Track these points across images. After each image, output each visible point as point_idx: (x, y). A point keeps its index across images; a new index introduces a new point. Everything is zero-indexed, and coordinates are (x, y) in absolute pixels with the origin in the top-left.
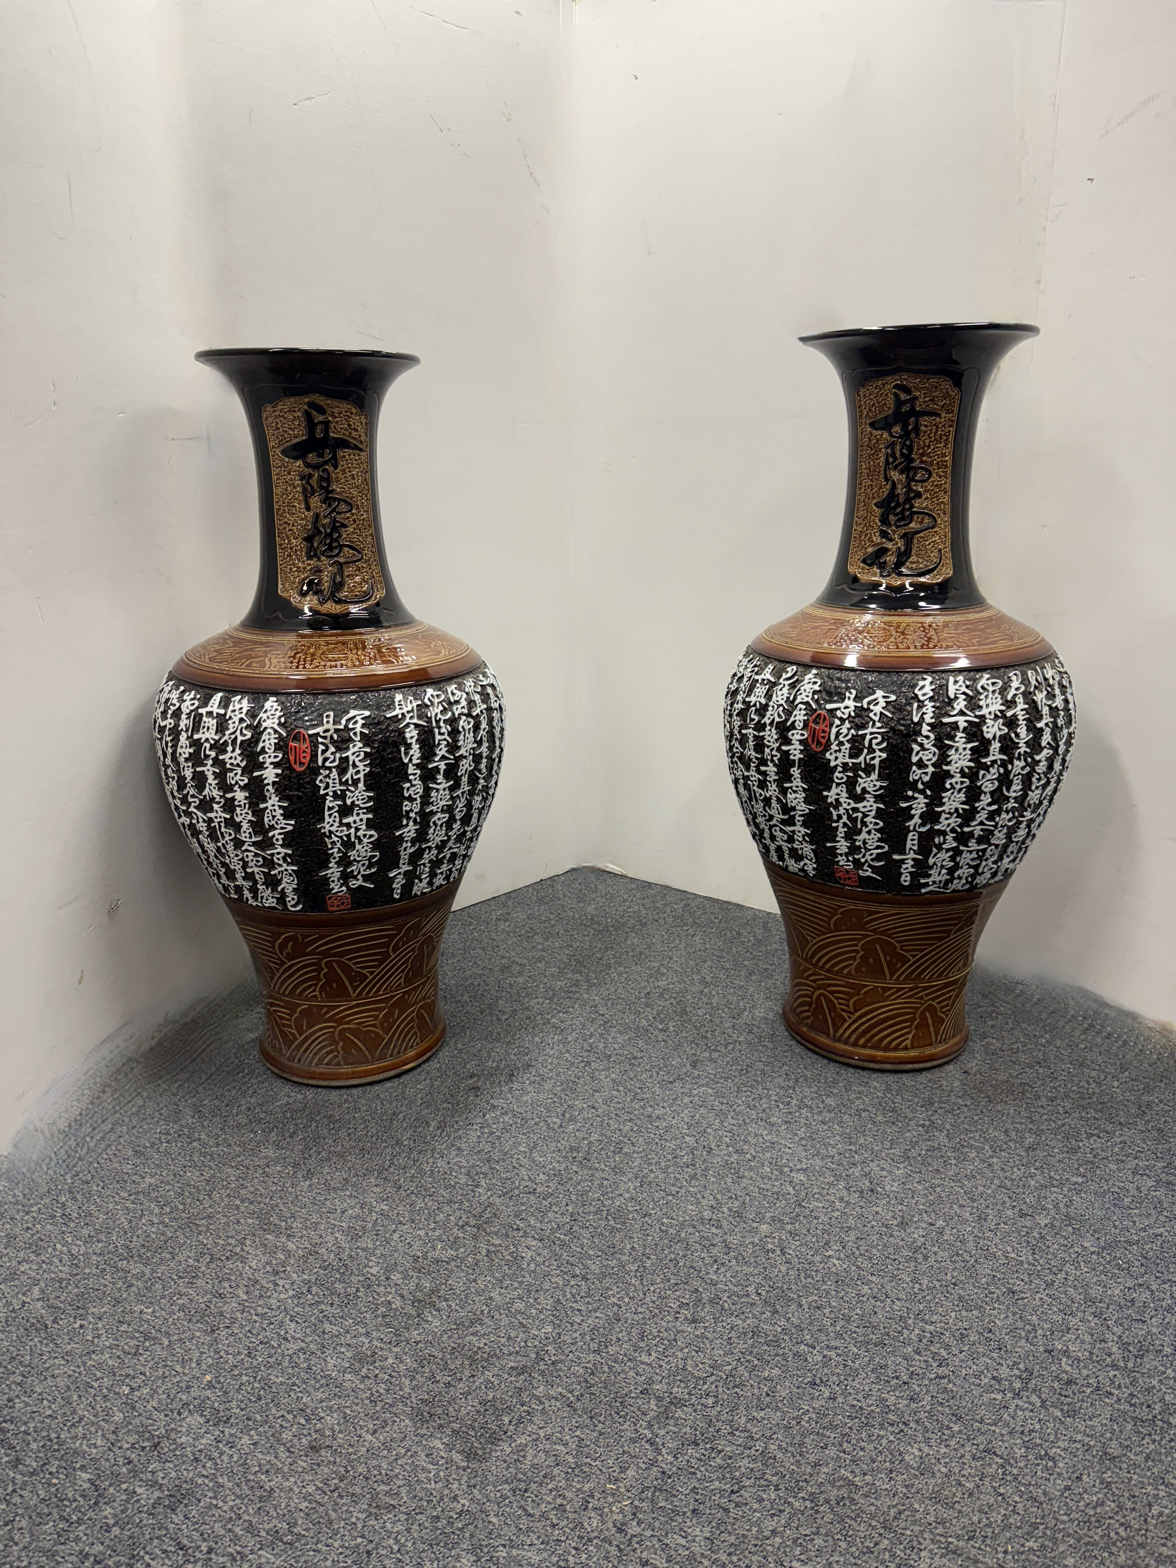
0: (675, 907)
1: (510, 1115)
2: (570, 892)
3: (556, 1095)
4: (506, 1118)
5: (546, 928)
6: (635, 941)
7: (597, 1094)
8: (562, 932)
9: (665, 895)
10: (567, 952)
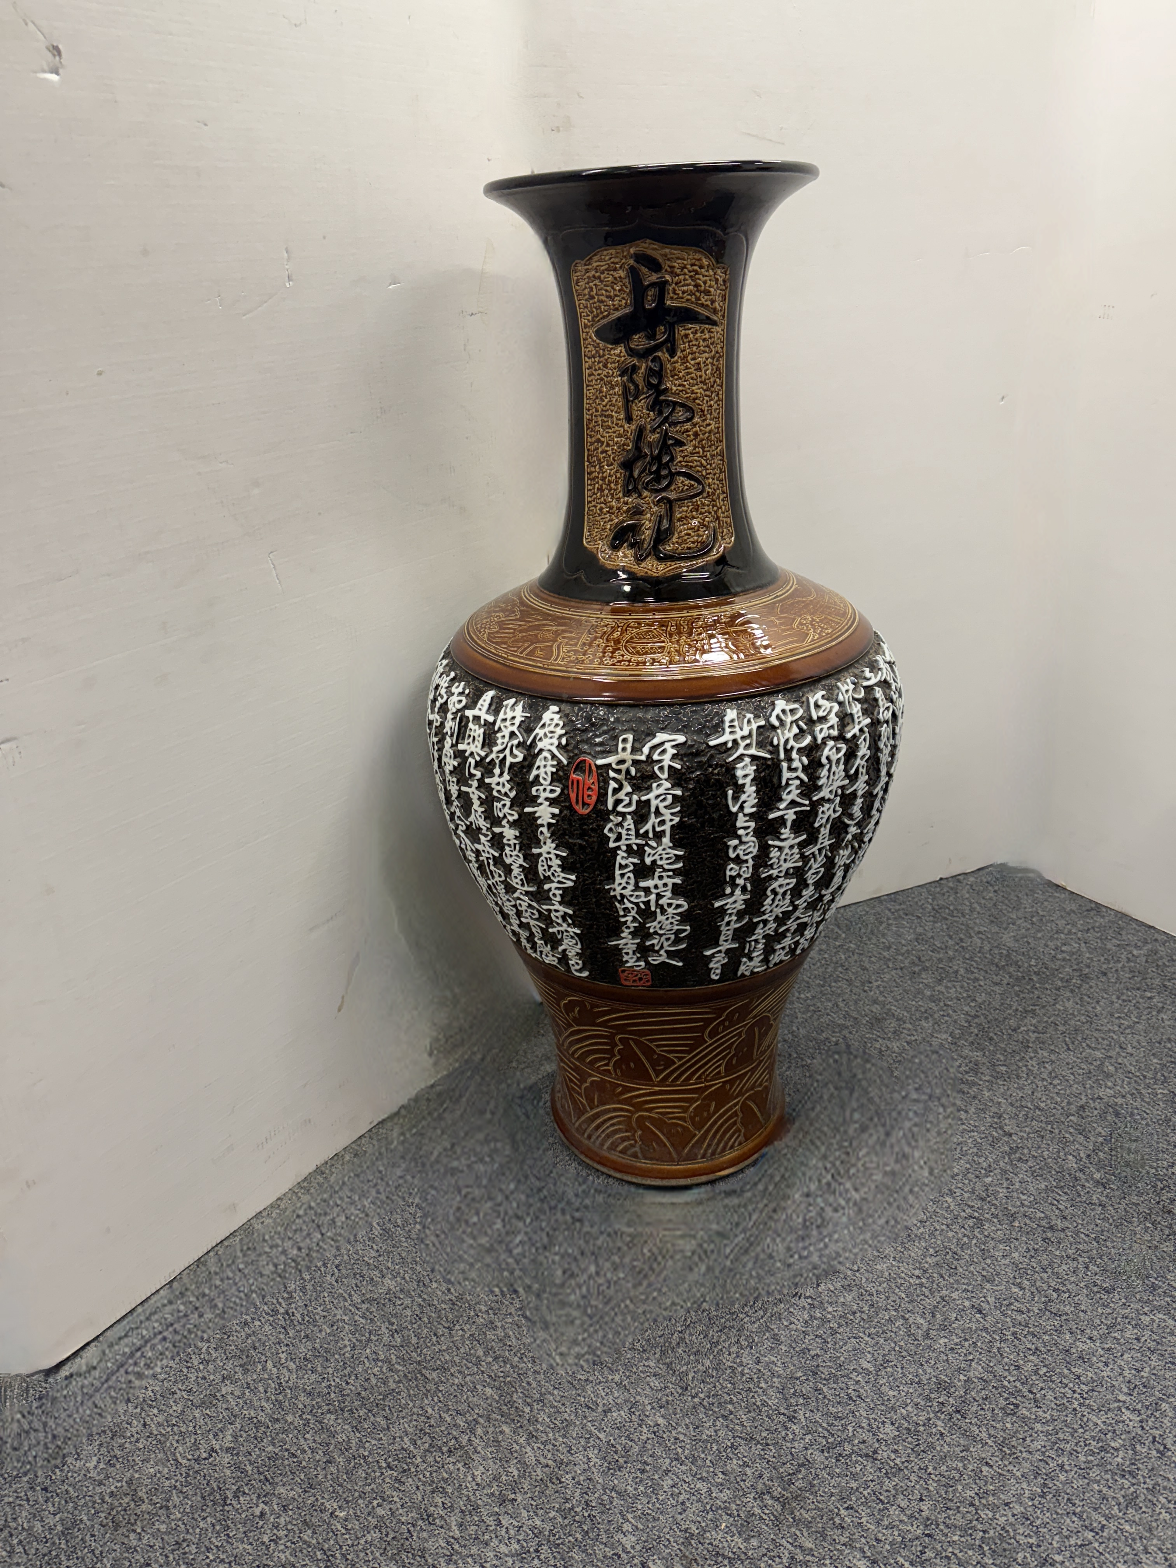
0: (1135, 952)
1: (854, 1294)
2: (980, 904)
3: (925, 1271)
4: (849, 1298)
5: (940, 960)
6: (1069, 1004)
7: (988, 1286)
8: (962, 971)
9: (1121, 929)
10: (966, 1009)
